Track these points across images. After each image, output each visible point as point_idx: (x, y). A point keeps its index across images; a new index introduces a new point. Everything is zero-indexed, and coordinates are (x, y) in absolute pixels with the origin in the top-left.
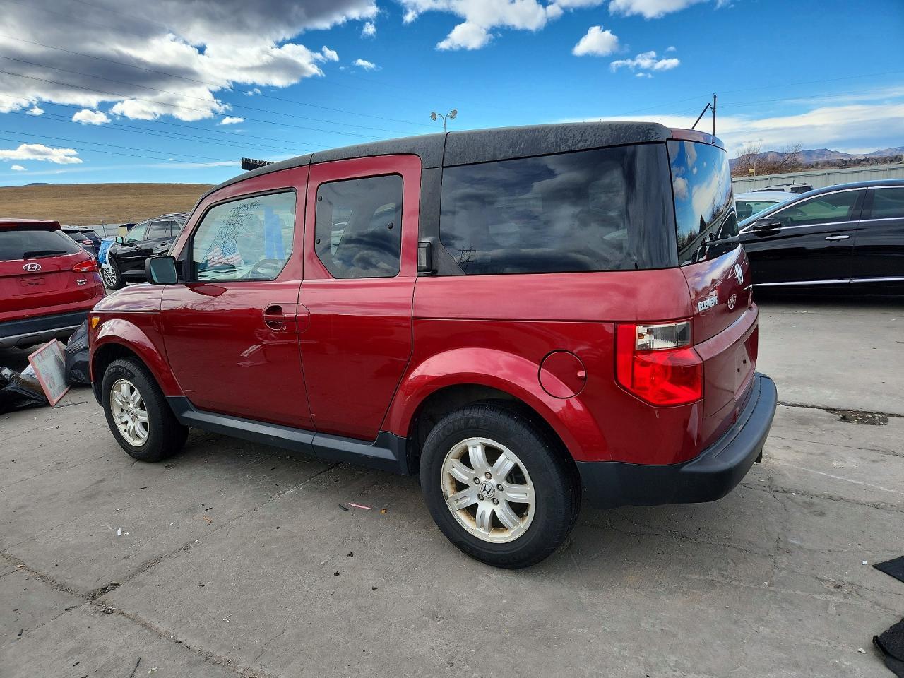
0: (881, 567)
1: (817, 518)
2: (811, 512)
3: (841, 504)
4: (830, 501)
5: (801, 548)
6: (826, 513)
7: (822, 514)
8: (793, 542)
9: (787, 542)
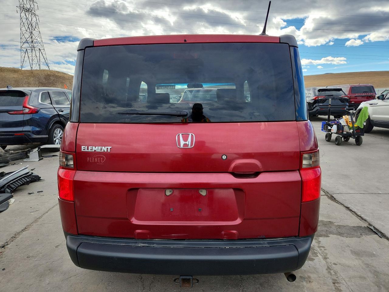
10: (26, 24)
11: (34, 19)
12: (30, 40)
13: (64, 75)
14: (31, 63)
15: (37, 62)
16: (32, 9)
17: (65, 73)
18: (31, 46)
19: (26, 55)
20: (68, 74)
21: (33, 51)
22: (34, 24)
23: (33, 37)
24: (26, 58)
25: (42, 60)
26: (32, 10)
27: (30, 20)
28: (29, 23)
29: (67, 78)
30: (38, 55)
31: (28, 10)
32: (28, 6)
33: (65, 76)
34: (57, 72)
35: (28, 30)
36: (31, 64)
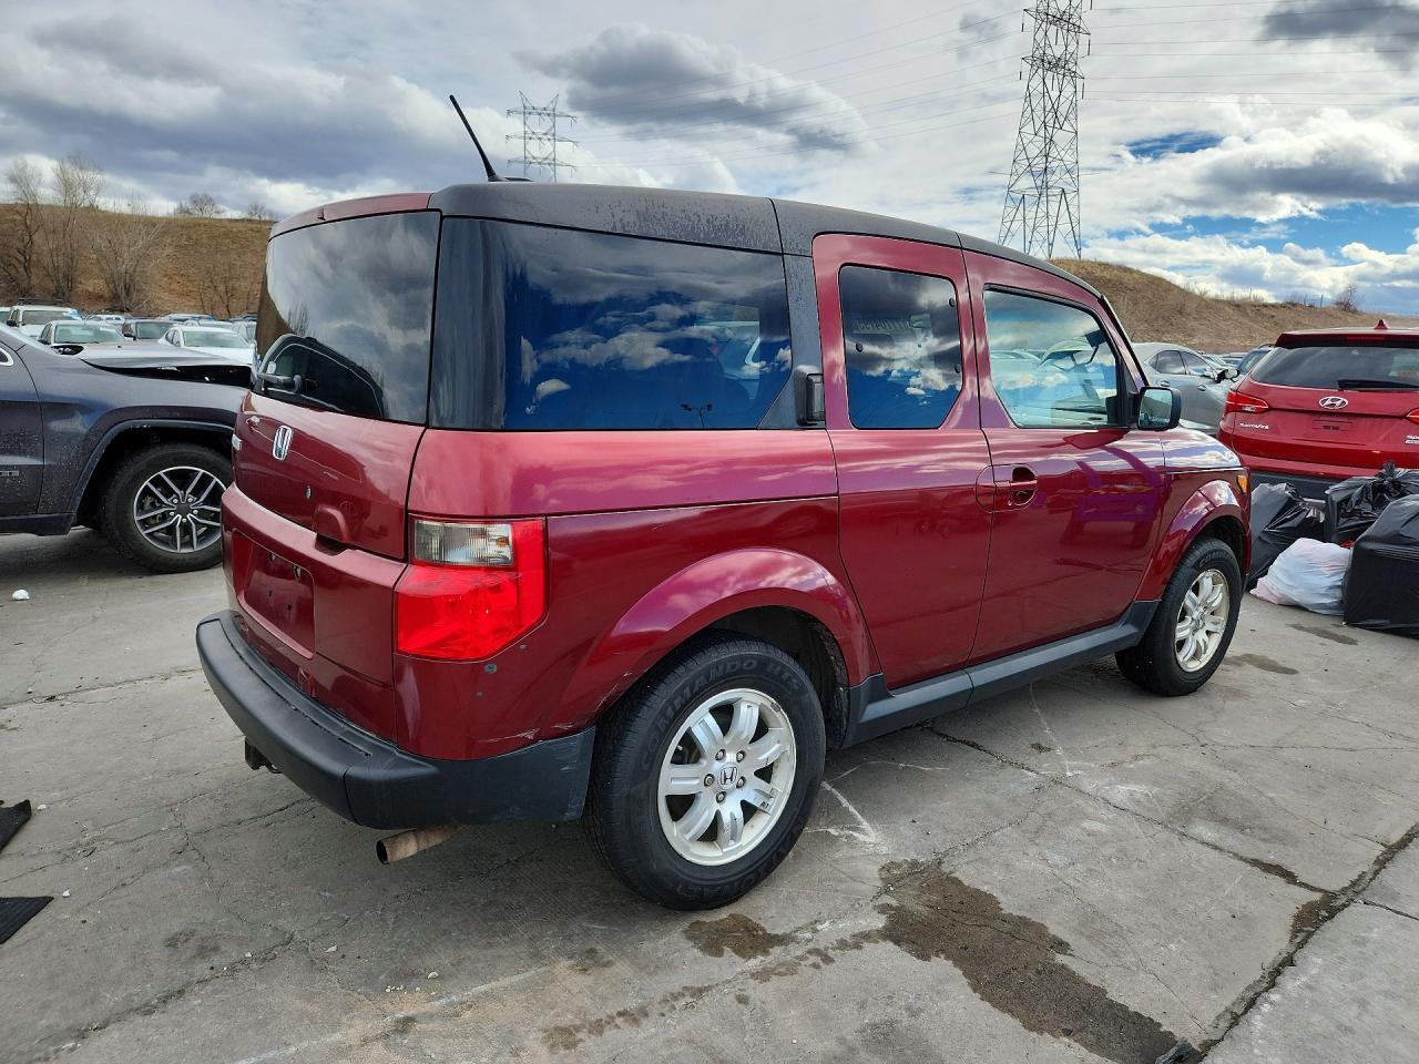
0: (41, 903)
1: (176, 929)
2: (193, 933)
3: (152, 991)
4: (177, 985)
5: (166, 865)
6: (167, 951)
7: (172, 943)
8: (184, 867)
9: (189, 861)
10: (1039, 112)
11: (1069, 90)
12: (1039, 164)
13: (1123, 274)
14: (1028, 239)
15: (1044, 234)
16: (1068, 56)
17: (1129, 266)
18: (1039, 183)
19: (1019, 216)
20: (1138, 272)
21: (1044, 199)
22: (1063, 110)
23: (1053, 153)
24: (1017, 225)
25: (1064, 227)
26: (1067, 62)
27: (1054, 94)
28: (1049, 108)
29: (1130, 287)
30: (1053, 212)
31: (1055, 65)
32: (1058, 51)
33: (1126, 277)
34: (1100, 264)
35: (1042, 133)
36: (1027, 244)
